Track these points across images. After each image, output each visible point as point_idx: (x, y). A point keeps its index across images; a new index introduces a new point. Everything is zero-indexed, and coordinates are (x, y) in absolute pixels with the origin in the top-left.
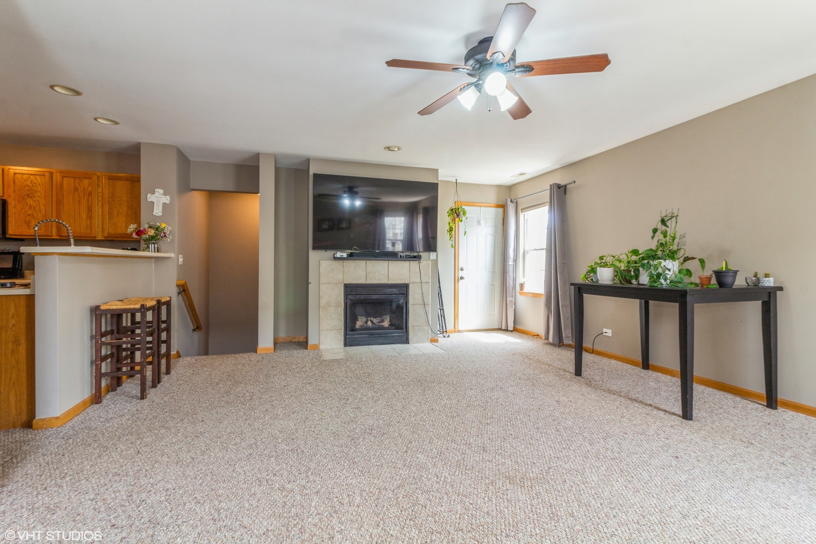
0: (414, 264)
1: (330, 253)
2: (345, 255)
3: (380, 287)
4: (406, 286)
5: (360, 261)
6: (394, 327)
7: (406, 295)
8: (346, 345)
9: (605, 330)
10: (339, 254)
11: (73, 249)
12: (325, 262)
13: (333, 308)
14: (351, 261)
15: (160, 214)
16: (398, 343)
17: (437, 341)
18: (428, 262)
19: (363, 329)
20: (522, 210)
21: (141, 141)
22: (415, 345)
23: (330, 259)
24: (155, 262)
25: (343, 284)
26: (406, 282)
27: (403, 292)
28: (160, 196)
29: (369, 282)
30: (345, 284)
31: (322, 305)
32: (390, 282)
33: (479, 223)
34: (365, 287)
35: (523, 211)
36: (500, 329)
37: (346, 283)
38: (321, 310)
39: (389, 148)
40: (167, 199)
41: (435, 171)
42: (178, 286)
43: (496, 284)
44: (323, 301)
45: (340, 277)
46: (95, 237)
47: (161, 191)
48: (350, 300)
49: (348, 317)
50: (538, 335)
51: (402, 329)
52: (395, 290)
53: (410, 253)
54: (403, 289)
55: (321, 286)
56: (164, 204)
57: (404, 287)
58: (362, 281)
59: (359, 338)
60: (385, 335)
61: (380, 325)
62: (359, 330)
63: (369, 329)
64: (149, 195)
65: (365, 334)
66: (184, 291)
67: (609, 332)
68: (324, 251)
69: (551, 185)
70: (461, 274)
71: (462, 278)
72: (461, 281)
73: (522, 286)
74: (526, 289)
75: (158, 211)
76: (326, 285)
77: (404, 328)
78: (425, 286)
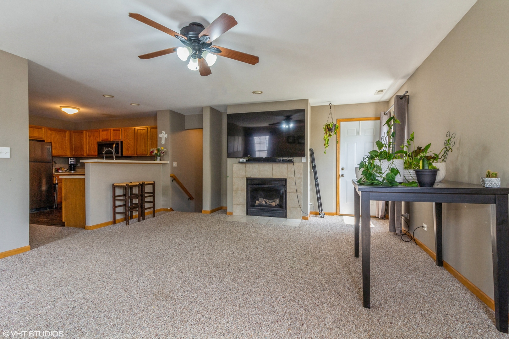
0: (290, 165)
2: (245, 160)
3: (269, 180)
4: (285, 180)
5: (255, 164)
6: (278, 207)
7: (285, 185)
8: (248, 214)
9: (423, 225)
10: (241, 160)
11: (114, 161)
12: (235, 165)
13: (240, 192)
14: (250, 164)
15: (164, 143)
16: (280, 217)
17: (307, 219)
18: (300, 164)
19: (260, 205)
21: (157, 110)
22: (291, 220)
23: (237, 163)
24: (163, 165)
25: (246, 178)
26: (285, 177)
27: (283, 184)
28: (164, 134)
29: (261, 177)
31: (234, 190)
32: (274, 177)
33: (358, 133)
34: (258, 180)
38: (233, 193)
39: (254, 92)
40: (166, 136)
41: (306, 101)
42: (171, 177)
44: (235, 187)
45: (244, 173)
46: (147, 155)
47: (164, 132)
48: (250, 187)
49: (249, 197)
51: (283, 208)
52: (277, 182)
53: (287, 158)
54: (283, 182)
55: (233, 178)
56: (165, 138)
57: (284, 180)
58: (257, 176)
59: (255, 211)
60: (271, 211)
61: (270, 205)
62: (257, 206)
63: (262, 206)
64: (160, 134)
65: (258, 209)
66: (174, 179)
67: (425, 227)
68: (233, 159)
70: (342, 172)
71: (342, 176)
72: (341, 178)
75: (163, 142)
76: (236, 178)
77: (284, 207)
78: (298, 181)
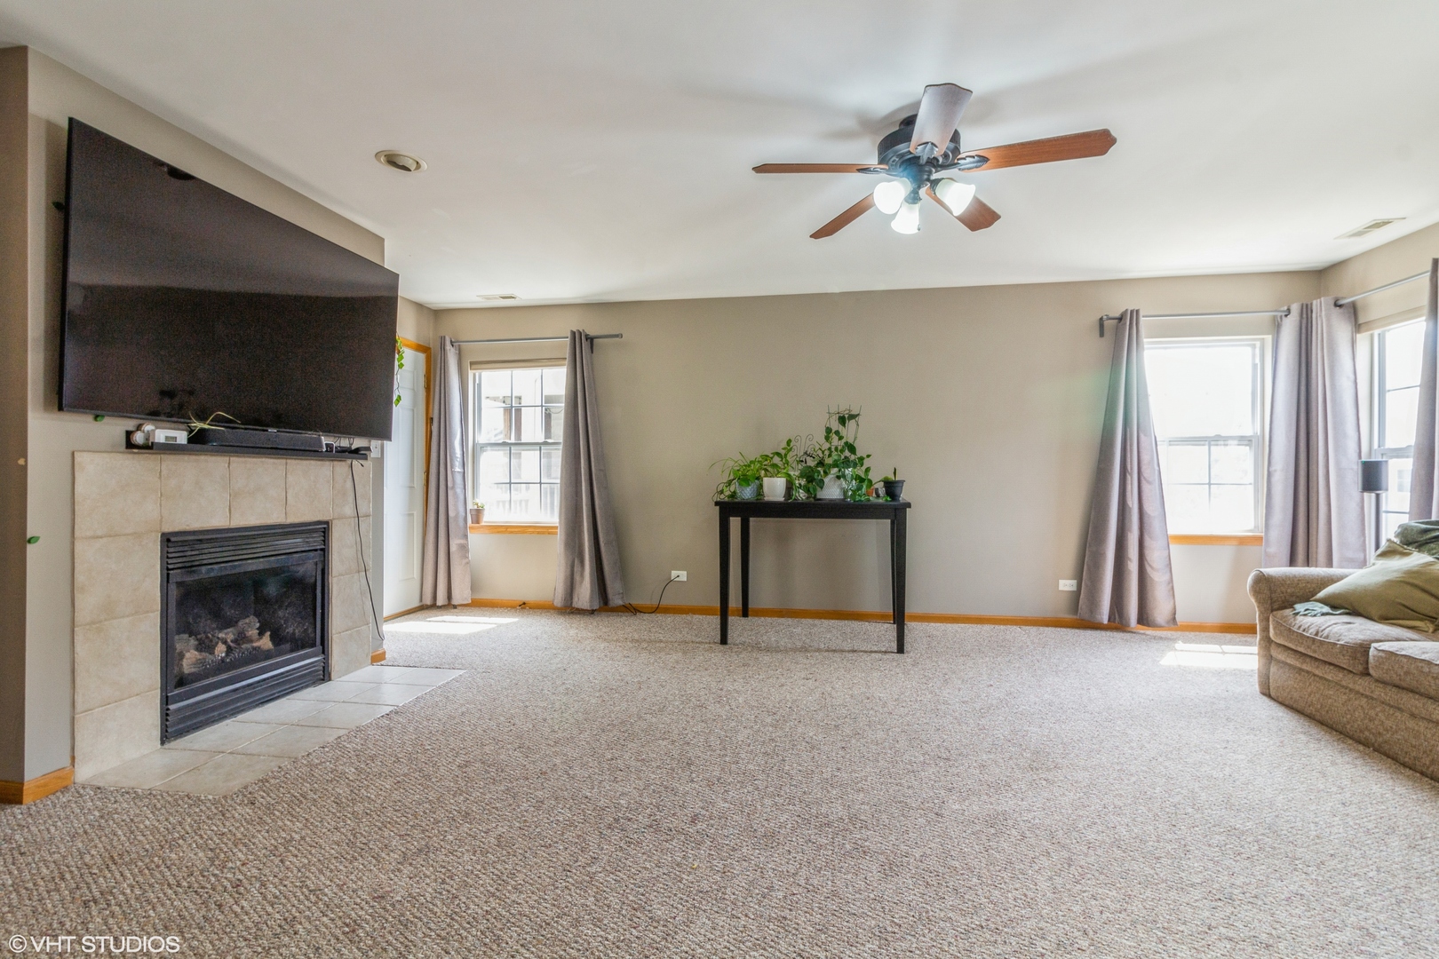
0: (341, 469)
1: (115, 428)
2: (182, 437)
3: (267, 536)
4: (324, 528)
5: (213, 458)
6: (287, 646)
7: (324, 552)
8: (164, 737)
9: (674, 573)
12: (98, 458)
13: (126, 620)
14: (187, 457)
16: (306, 687)
17: (383, 656)
18: (366, 464)
20: (471, 363)
22: (343, 678)
23: (112, 450)
25: (159, 536)
26: (325, 517)
27: (316, 544)
29: (238, 522)
30: (163, 535)
31: (84, 617)
32: (290, 519)
35: (474, 367)
36: (422, 608)
37: (168, 529)
38: (80, 639)
39: (393, 161)
43: (415, 513)
44: (87, 604)
45: (149, 509)
48: (179, 584)
50: (524, 604)
51: (313, 645)
52: (298, 543)
54: (317, 536)
55: (79, 547)
57: (317, 530)
58: (219, 521)
61: (254, 648)
62: (201, 677)
63: (229, 666)
67: (683, 575)
68: (90, 418)
69: (573, 333)
73: (478, 513)
74: (489, 518)
76: (96, 544)
77: (319, 639)
78: (362, 526)
